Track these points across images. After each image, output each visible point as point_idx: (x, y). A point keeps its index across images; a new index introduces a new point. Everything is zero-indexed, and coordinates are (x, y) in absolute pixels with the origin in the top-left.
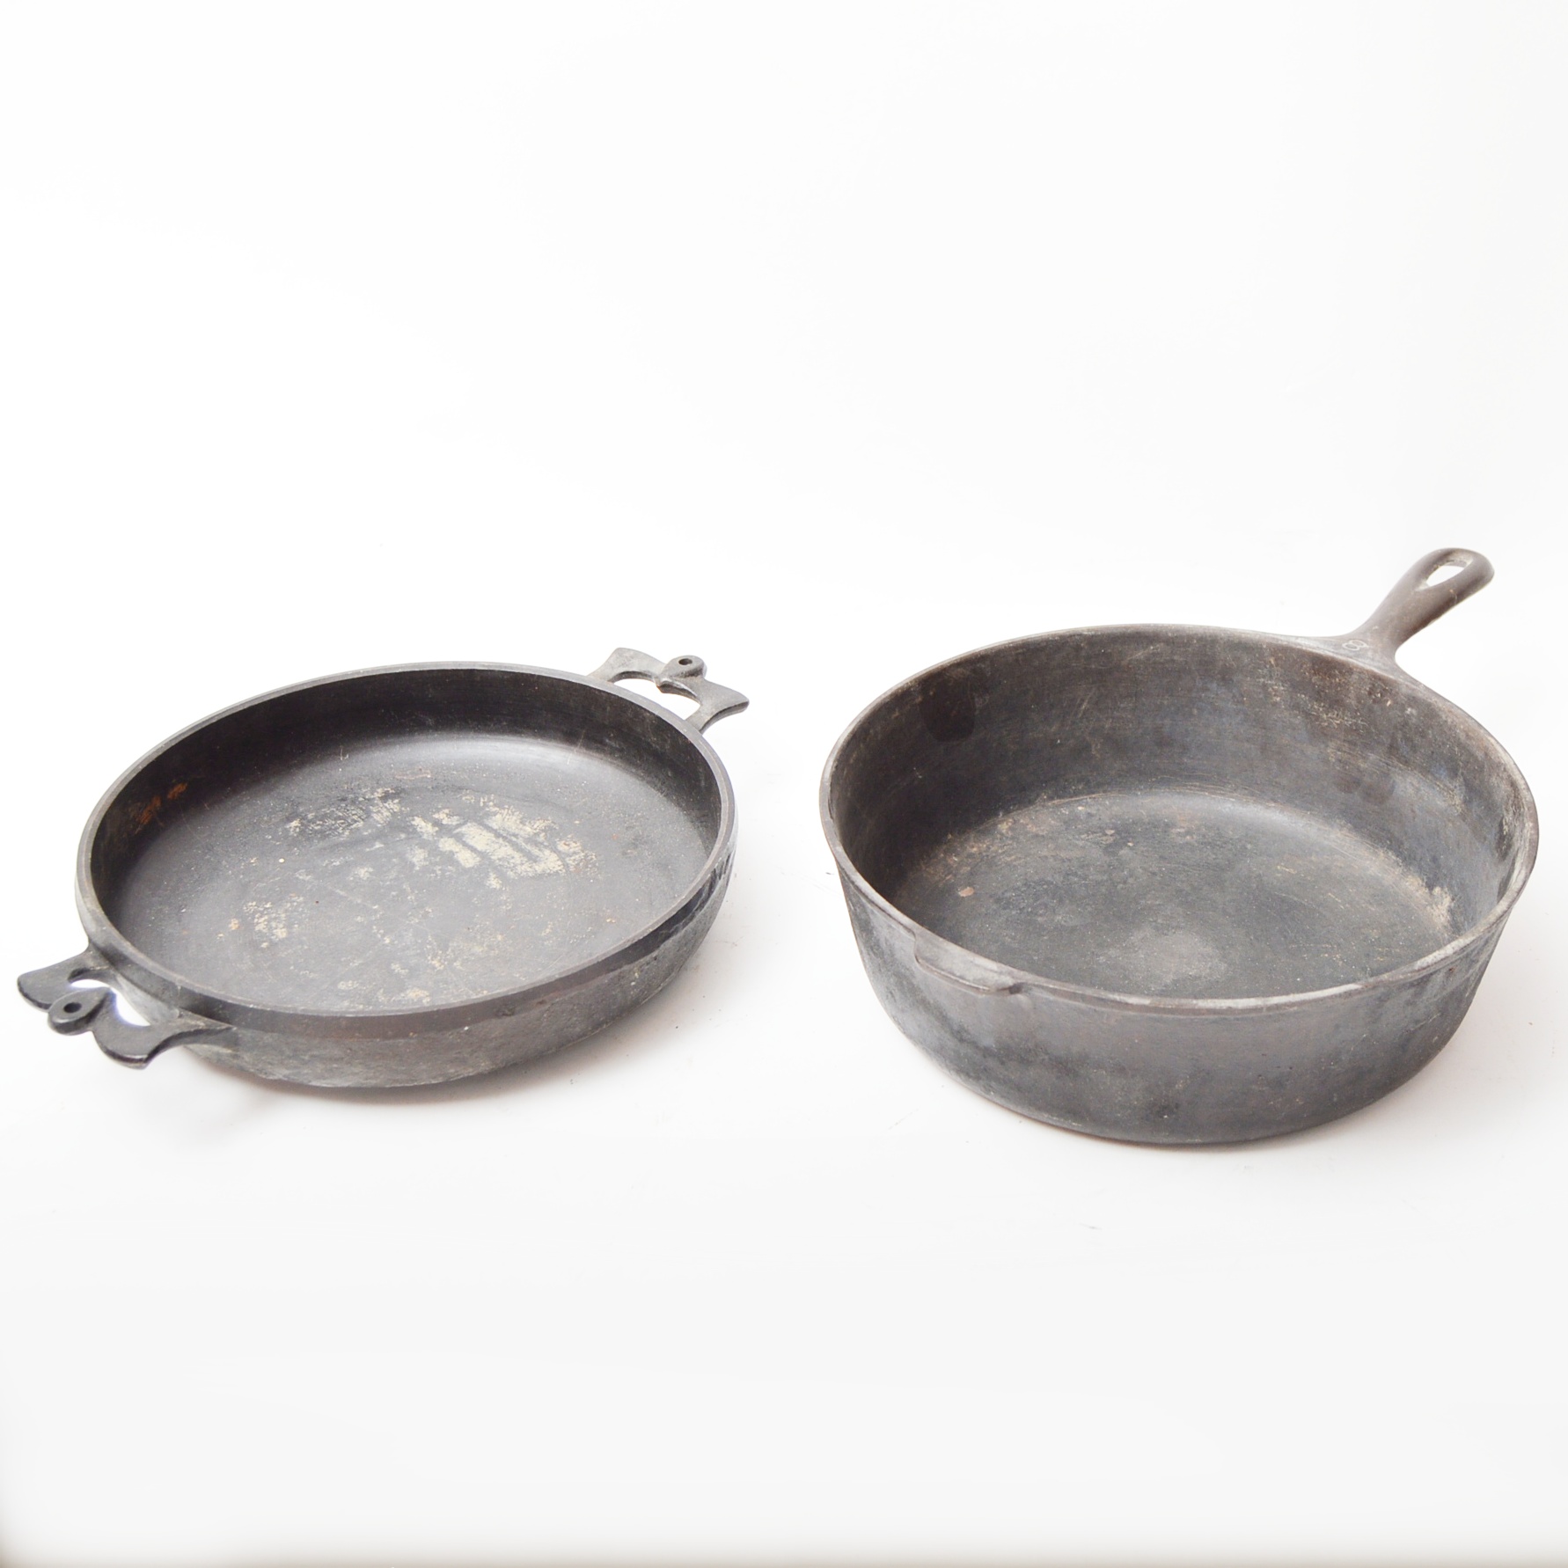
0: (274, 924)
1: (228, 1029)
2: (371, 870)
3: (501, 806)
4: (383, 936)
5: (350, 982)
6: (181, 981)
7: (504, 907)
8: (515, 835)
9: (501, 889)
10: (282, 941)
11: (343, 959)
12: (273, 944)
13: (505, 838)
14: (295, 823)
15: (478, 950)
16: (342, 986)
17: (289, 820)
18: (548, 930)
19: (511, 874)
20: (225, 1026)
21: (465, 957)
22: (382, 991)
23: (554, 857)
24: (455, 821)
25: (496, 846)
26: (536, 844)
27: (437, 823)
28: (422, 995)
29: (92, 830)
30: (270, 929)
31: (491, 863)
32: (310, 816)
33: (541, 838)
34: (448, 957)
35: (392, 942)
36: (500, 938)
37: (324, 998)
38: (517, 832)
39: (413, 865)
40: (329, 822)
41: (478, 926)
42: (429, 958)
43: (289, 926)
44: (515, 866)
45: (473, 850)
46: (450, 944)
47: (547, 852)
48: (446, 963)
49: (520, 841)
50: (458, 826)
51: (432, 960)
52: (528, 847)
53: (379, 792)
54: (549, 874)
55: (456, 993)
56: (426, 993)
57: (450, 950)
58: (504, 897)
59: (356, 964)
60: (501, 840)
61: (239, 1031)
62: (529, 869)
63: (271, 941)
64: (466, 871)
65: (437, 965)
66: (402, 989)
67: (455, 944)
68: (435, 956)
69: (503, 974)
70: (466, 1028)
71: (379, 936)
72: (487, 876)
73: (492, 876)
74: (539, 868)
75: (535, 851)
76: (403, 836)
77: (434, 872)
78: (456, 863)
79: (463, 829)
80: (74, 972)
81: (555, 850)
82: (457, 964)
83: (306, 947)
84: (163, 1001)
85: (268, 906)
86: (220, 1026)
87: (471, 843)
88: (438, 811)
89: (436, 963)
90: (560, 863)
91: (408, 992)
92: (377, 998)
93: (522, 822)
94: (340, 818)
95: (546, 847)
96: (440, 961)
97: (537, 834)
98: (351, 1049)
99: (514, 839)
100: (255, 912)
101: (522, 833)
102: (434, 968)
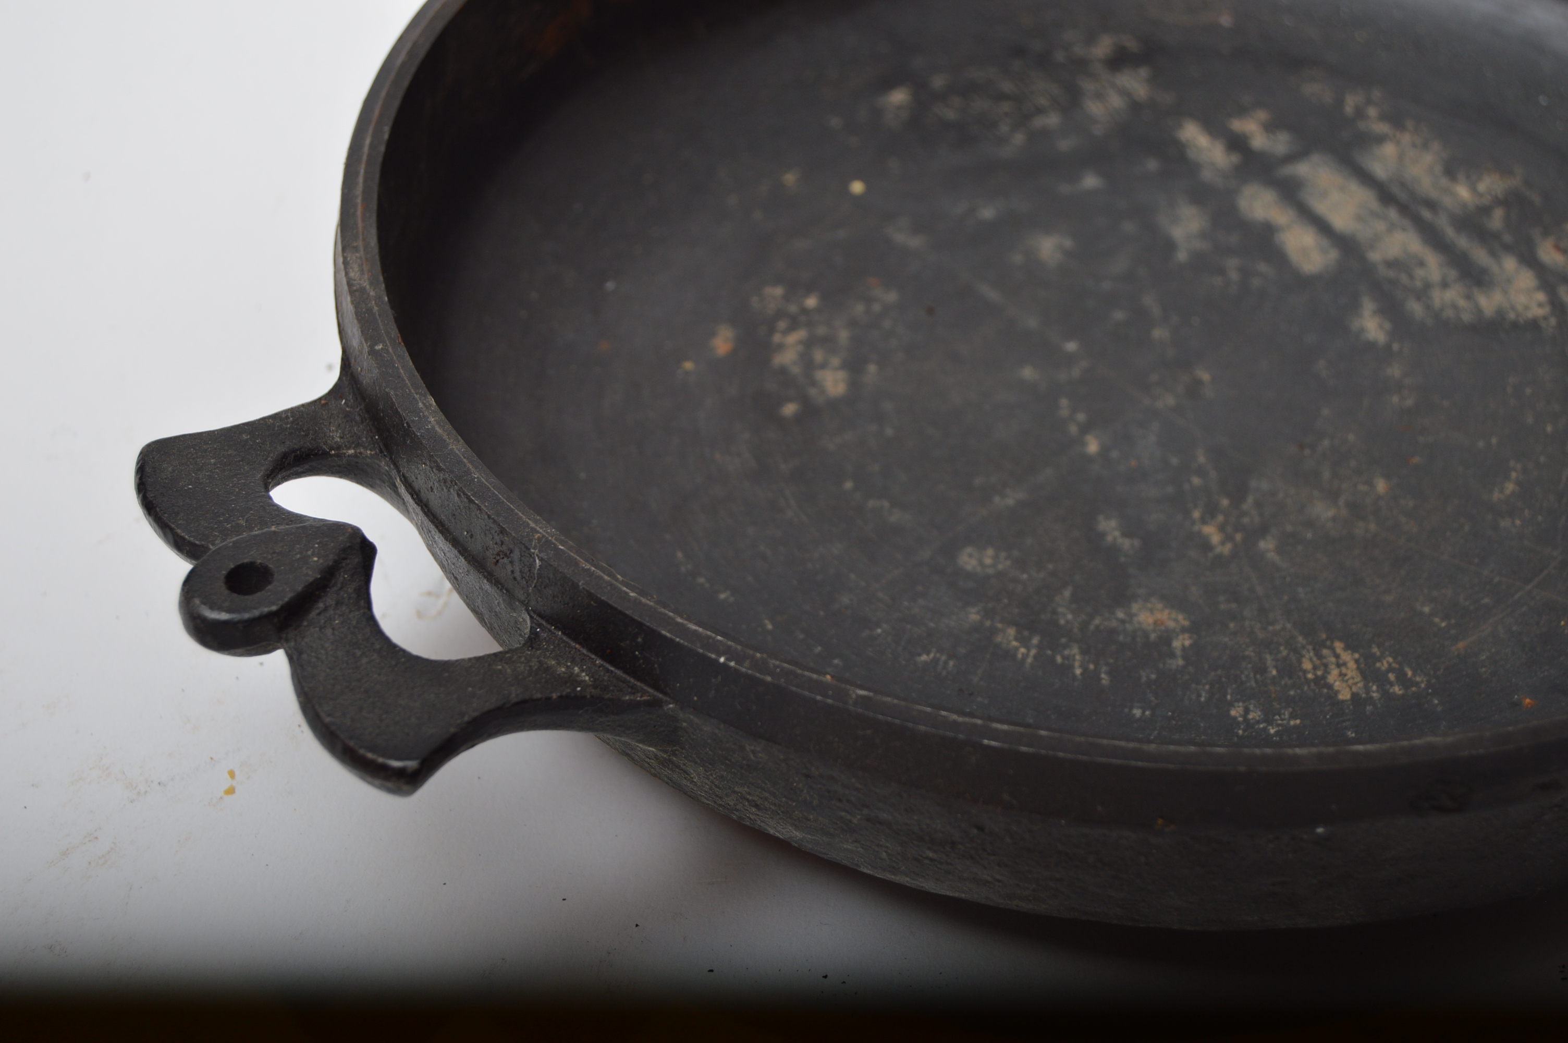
0: (818, 355)
1: (655, 704)
2: (1068, 243)
3: (1396, 120)
4: (1085, 429)
5: (990, 552)
6: (545, 544)
7: (1395, 399)
8: (1432, 205)
9: (1388, 346)
10: (834, 405)
11: (978, 481)
12: (810, 411)
13: (1404, 209)
14: (898, 97)
15: (1323, 511)
16: (968, 560)
17: (888, 84)
18: (1510, 487)
19: (1415, 308)
20: (646, 693)
21: (1289, 528)
22: (1067, 593)
23: (1526, 279)
24: (1280, 144)
25: (1380, 226)
26: (1484, 236)
27: (1237, 143)
28: (1171, 624)
29: (403, 65)
30: (809, 365)
31: (1367, 270)
32: (938, 82)
33: (1496, 221)
34: (1246, 520)
35: (1104, 451)
36: (1381, 486)
37: (920, 588)
38: (1434, 194)
39: (1170, 246)
40: (980, 104)
41: (1326, 443)
42: (1196, 514)
43: (854, 367)
44: (1427, 286)
45: (1322, 227)
46: (1253, 484)
47: (1510, 263)
48: (1238, 537)
49: (1443, 223)
50: (1291, 158)
51: (1204, 521)
52: (1463, 242)
53: (1103, 47)
54: (1515, 325)
55: (1261, 635)
56: (1182, 620)
57: (1250, 499)
58: (1395, 371)
59: (1010, 502)
60: (1393, 213)
61: (681, 715)
62: (1462, 303)
63: (805, 401)
64: (1302, 282)
65: (1216, 539)
66: (1122, 598)
67: (1265, 485)
68: (1211, 512)
69: (1388, 598)
70: (1320, 830)
71: (1073, 429)
72: (1354, 307)
73: (1368, 306)
74: (1489, 303)
75: (1480, 256)
76: (1152, 165)
77: (1222, 272)
78: (1277, 256)
79: (1302, 169)
80: (285, 456)
81: (1530, 260)
82: (1267, 545)
83: (889, 432)
84: (496, 582)
85: (811, 302)
86: (634, 690)
87: (1321, 207)
88: (1242, 111)
89: (1211, 531)
90: (1541, 297)
91: (1135, 607)
92: (1054, 612)
93: (1450, 171)
94: (1003, 97)
95: (1508, 248)
96: (1222, 528)
97: (1485, 211)
98: (981, 829)
99: (1426, 214)
100: (780, 314)
101: (1447, 201)
102: (1206, 546)
